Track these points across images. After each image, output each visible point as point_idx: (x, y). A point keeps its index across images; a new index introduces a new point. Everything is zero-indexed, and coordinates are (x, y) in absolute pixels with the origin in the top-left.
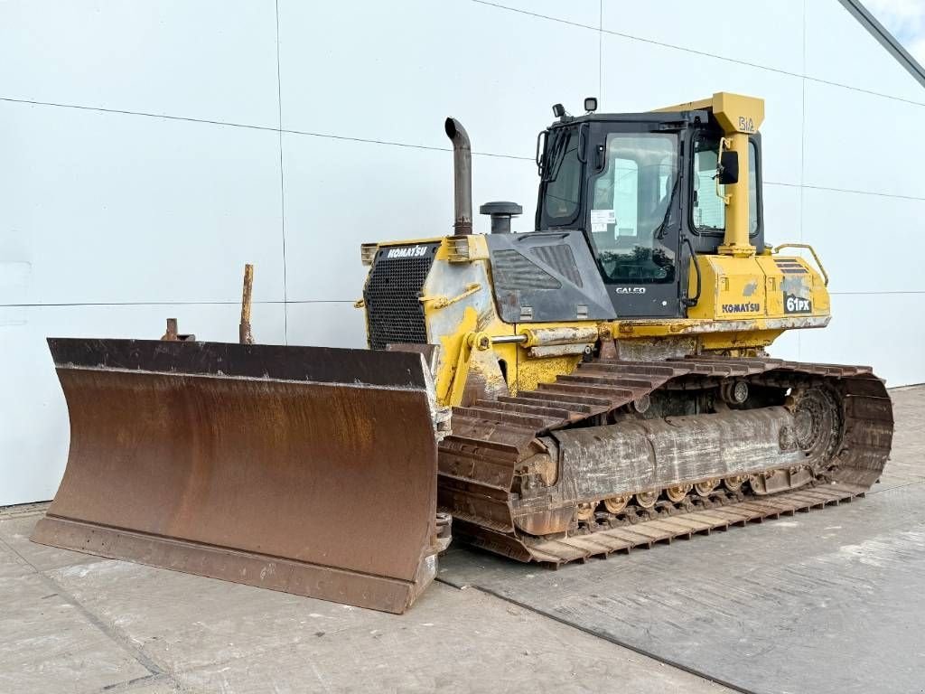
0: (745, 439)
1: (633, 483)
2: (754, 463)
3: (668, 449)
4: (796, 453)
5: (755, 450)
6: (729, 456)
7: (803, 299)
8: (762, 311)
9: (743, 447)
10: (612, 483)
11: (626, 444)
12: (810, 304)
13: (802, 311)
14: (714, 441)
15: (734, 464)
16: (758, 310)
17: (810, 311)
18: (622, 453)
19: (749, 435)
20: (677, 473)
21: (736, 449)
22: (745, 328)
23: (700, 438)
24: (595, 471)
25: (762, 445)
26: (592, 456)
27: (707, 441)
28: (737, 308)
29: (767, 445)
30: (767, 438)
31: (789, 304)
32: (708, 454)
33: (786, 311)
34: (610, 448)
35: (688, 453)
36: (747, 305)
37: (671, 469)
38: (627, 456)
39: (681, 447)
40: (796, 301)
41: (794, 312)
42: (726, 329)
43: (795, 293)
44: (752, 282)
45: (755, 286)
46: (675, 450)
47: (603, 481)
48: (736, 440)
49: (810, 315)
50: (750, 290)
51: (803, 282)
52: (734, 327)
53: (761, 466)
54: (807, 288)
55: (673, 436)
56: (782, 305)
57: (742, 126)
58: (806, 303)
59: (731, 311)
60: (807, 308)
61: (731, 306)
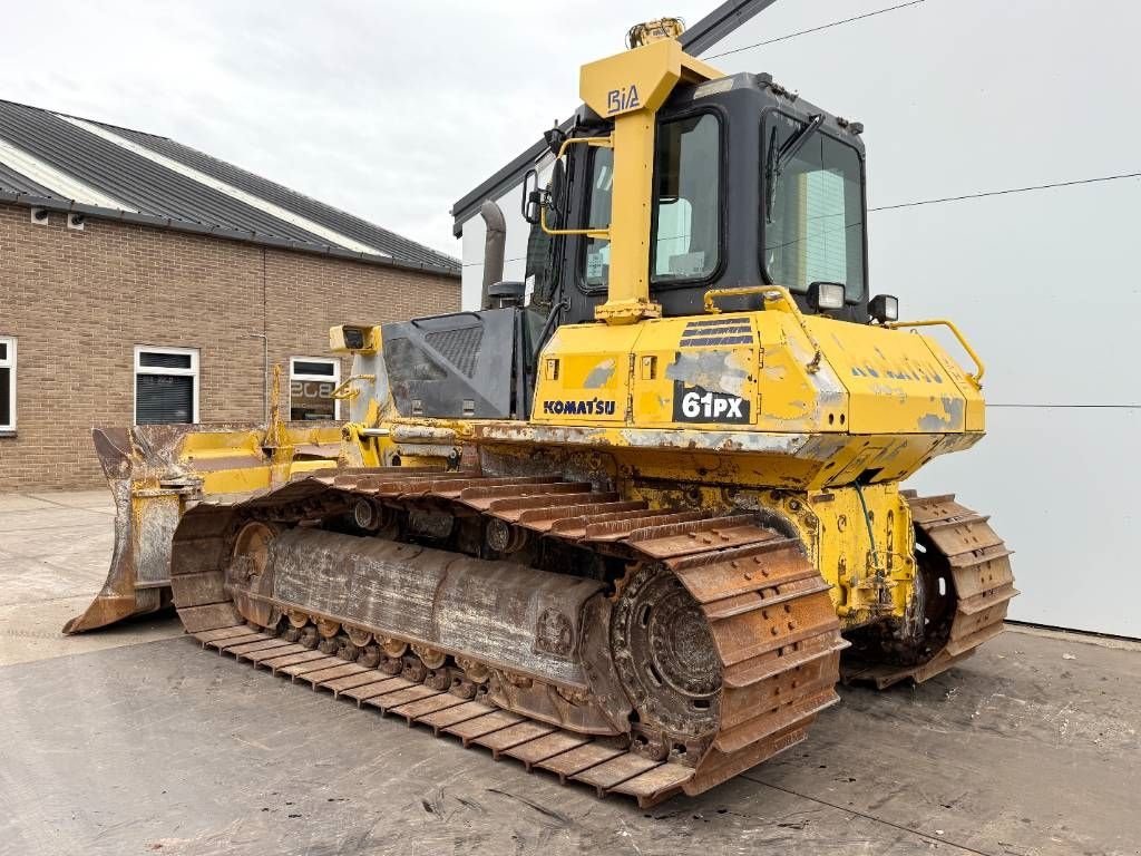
0: (479, 606)
1: (323, 604)
2: (485, 648)
3: (366, 580)
4: (566, 665)
5: (490, 630)
6: (448, 619)
7: (726, 396)
8: (619, 414)
9: (472, 616)
10: (306, 596)
11: (329, 557)
12: (745, 406)
13: (723, 418)
14: (426, 590)
15: (452, 635)
16: (611, 412)
17: (745, 420)
18: (323, 567)
19: (485, 601)
20: (370, 613)
21: (459, 614)
22: (581, 440)
23: (409, 578)
24: (294, 576)
25: (505, 625)
26: (296, 560)
27: (417, 587)
28: (570, 408)
29: (512, 629)
30: (517, 617)
31: (686, 405)
32: (415, 605)
33: (678, 415)
34: (313, 556)
35: (390, 593)
36: (590, 404)
37: (364, 605)
38: (326, 572)
39: (384, 583)
40: (708, 399)
41: (701, 419)
42: (546, 439)
43: (704, 384)
44: (604, 365)
45: (610, 372)
46: (374, 582)
47: (298, 589)
48: (464, 601)
49: (746, 427)
50: (599, 378)
51: (728, 361)
52: (559, 436)
53: (493, 657)
54: (741, 374)
55: (377, 565)
56: (671, 405)
57: (614, 106)
58: (735, 405)
59: (558, 412)
60: (735, 410)
61: (559, 403)
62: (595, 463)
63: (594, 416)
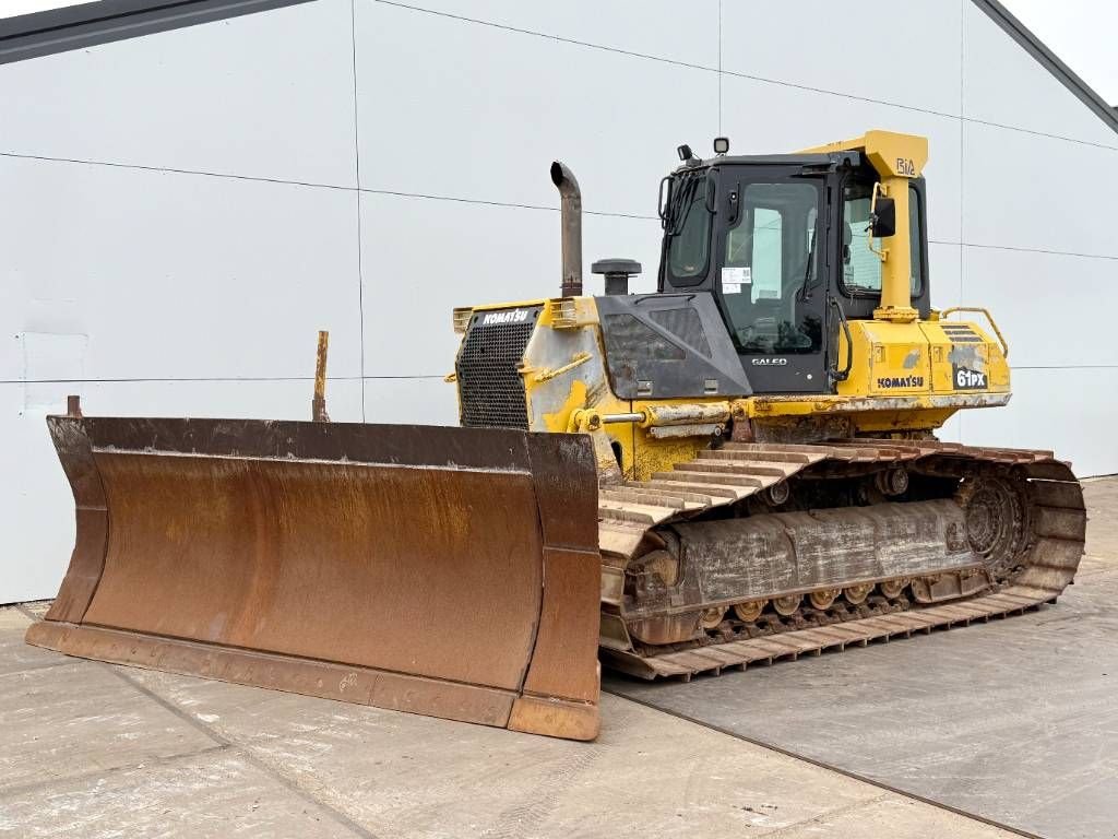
0: (905, 537)
1: (768, 586)
2: (917, 565)
3: (811, 547)
4: (967, 554)
5: (917, 550)
6: (886, 555)
7: (976, 373)
8: (926, 386)
9: (903, 545)
10: (745, 585)
11: (760, 540)
12: (985, 378)
13: (976, 387)
14: (866, 538)
15: (893, 566)
16: (921, 385)
17: (985, 387)
18: (756, 551)
19: (909, 531)
20: (822, 575)
21: (894, 548)
22: (906, 406)
23: (849, 534)
24: (723, 571)
25: (926, 544)
26: (720, 554)
27: (858, 538)
28: (896, 383)
29: (931, 545)
30: (931, 535)
31: (959, 379)
32: (859, 553)
33: (956, 386)
34: (740, 545)
35: (835, 551)
36: (908, 379)
37: (814, 570)
38: (762, 554)
39: (827, 544)
40: (968, 375)
41: (966, 387)
42: (883, 407)
43: (966, 365)
44: (913, 352)
45: (918, 357)
46: (819, 548)
47: (733, 583)
48: (894, 537)
49: (986, 391)
50: (911, 361)
51: (977, 352)
52: (891, 404)
53: (924, 569)
54: (982, 360)
55: (817, 531)
56: (951, 379)
57: (901, 169)
58: (981, 377)
59: (888, 386)
60: (981, 382)
61: (888, 380)
62: (844, 425)
63: (911, 388)
